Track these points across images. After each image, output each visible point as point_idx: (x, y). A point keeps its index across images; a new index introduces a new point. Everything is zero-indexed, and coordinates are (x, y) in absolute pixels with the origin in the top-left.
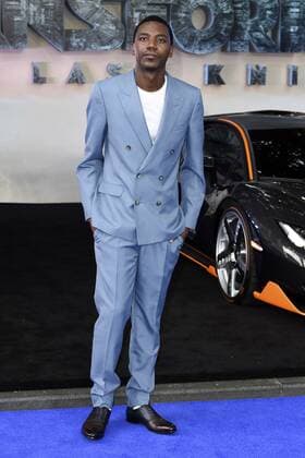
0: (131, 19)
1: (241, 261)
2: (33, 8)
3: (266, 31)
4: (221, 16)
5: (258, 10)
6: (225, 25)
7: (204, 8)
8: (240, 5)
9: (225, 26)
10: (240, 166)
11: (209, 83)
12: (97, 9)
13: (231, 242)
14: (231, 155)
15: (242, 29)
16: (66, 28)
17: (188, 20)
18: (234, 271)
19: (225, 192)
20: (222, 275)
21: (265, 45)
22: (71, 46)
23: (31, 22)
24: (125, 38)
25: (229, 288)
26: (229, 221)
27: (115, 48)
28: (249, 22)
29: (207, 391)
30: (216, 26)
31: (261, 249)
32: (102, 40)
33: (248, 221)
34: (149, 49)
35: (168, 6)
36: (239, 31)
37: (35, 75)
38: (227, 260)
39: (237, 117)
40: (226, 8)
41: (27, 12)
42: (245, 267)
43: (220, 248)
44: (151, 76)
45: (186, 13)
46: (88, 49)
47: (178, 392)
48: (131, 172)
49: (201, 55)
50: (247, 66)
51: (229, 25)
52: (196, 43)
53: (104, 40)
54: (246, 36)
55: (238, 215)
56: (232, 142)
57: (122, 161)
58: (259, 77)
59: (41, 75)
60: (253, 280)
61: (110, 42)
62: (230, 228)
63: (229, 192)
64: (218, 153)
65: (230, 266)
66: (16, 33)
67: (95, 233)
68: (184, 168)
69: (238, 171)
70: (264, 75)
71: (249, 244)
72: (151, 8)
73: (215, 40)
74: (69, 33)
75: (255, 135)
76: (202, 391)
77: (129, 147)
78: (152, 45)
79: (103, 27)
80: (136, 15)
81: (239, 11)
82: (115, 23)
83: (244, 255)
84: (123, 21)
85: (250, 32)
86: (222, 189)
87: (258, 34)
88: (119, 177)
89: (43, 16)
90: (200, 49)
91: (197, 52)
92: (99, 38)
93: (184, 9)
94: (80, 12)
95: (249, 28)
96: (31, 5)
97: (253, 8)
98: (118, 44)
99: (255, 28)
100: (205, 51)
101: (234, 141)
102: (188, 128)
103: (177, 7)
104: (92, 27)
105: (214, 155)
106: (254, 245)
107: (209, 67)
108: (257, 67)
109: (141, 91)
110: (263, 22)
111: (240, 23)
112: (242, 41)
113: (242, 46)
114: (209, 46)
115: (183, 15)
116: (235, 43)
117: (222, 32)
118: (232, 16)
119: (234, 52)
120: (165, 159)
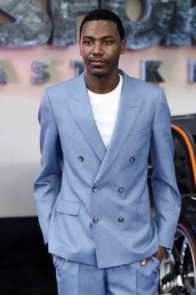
0: (58, 10)
1: (189, 287)
4: (159, 6)
6: (164, 15)
9: (164, 17)
13: (178, 263)
15: (183, 20)
17: (122, 11)
24: (52, 33)
27: (40, 44)
28: (191, 12)
30: (154, 18)
32: (26, 34)
36: (179, 22)
38: (173, 284)
45: (120, 3)
46: (10, 45)
48: (86, 186)
49: (138, 50)
50: (189, 61)
51: (168, 15)
53: (28, 34)
54: (188, 28)
55: (185, 232)
57: (77, 174)
61: (35, 36)
65: (176, 291)
68: (155, 179)
73: (152, 33)
79: (28, 20)
80: (64, 6)
82: (40, 15)
83: (192, 279)
84: (49, 13)
88: (75, 193)
90: (136, 43)
91: (133, 47)
92: (23, 32)
95: (190, 19)
98: (44, 38)
100: (141, 46)
102: (152, 132)
104: (13, 20)
107: (147, 63)
109: (91, 94)
111: (180, 13)
112: (183, 33)
113: (183, 39)
114: (146, 39)
115: (116, 5)
116: (174, 36)
117: (161, 24)
118: (172, 6)
119: (174, 46)
120: (124, 168)
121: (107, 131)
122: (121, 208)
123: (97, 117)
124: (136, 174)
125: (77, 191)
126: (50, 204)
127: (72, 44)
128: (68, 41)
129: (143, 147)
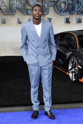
0: (44, 6)
1: (76, 71)
2: (18, 3)
3: (82, 8)
4: (69, 4)
5: (79, 3)
7: (65, 2)
8: (74, 1)
10: (75, 45)
11: (66, 23)
12: (35, 3)
13: (73, 66)
14: (72, 42)
15: (75, 8)
16: (27, 8)
17: (60, 6)
18: (74, 74)
19: (71, 52)
20: (71, 75)
21: (81, 12)
22: (28, 13)
23: (17, 7)
25: (72, 78)
26: (72, 60)
28: (77, 6)
29: (67, 106)
30: (68, 7)
31: (81, 68)
33: (77, 60)
34: (37, 13)
35: (55, 2)
37: (19, 21)
39: (74, 32)
40: (70, 2)
41: (16, 4)
42: (77, 72)
43: (70, 68)
44: (37, 21)
45: (60, 4)
47: (59, 107)
48: (35, 47)
49: (64, 15)
50: (76, 18)
51: (71, 7)
52: (62, 12)
54: (76, 10)
55: (75, 58)
56: (73, 39)
57: (32, 45)
58: (80, 21)
59: (20, 21)
60: (79, 76)
62: (73, 62)
63: (72, 52)
64: (69, 42)
65: (73, 72)
66: (13, 10)
67: (28, 65)
68: (50, 44)
69: (75, 46)
70: (81, 20)
71: (78, 66)
72: (50, 2)
73: (68, 11)
74: (28, 10)
75: (79, 37)
76: (66, 106)
77: (33, 41)
78: (38, 12)
80: (46, 4)
81: (74, 3)
83: (76, 69)
85: (77, 8)
86: (70, 51)
87: (79, 9)
89: (21, 5)
90: (64, 13)
91: (63, 14)
93: (59, 3)
94: (30, 4)
96: (17, 2)
97: (78, 2)
99: (79, 7)
101: (73, 38)
103: (57, 2)
105: (68, 42)
106: (79, 66)
107: (66, 18)
108: (79, 18)
109: (35, 25)
110: (81, 6)
111: (74, 6)
112: (75, 11)
113: (75, 13)
114: (66, 12)
115: (59, 4)
116: (73, 12)
117: (70, 9)
118: (72, 4)
119: (73, 14)
120: (44, 42)
121: (39, 34)
122: (44, 52)
123: (37, 31)
124: (46, 43)
125: (32, 48)
126: (25, 52)
127: (48, 14)
128: (47, 13)
129: (48, 37)
